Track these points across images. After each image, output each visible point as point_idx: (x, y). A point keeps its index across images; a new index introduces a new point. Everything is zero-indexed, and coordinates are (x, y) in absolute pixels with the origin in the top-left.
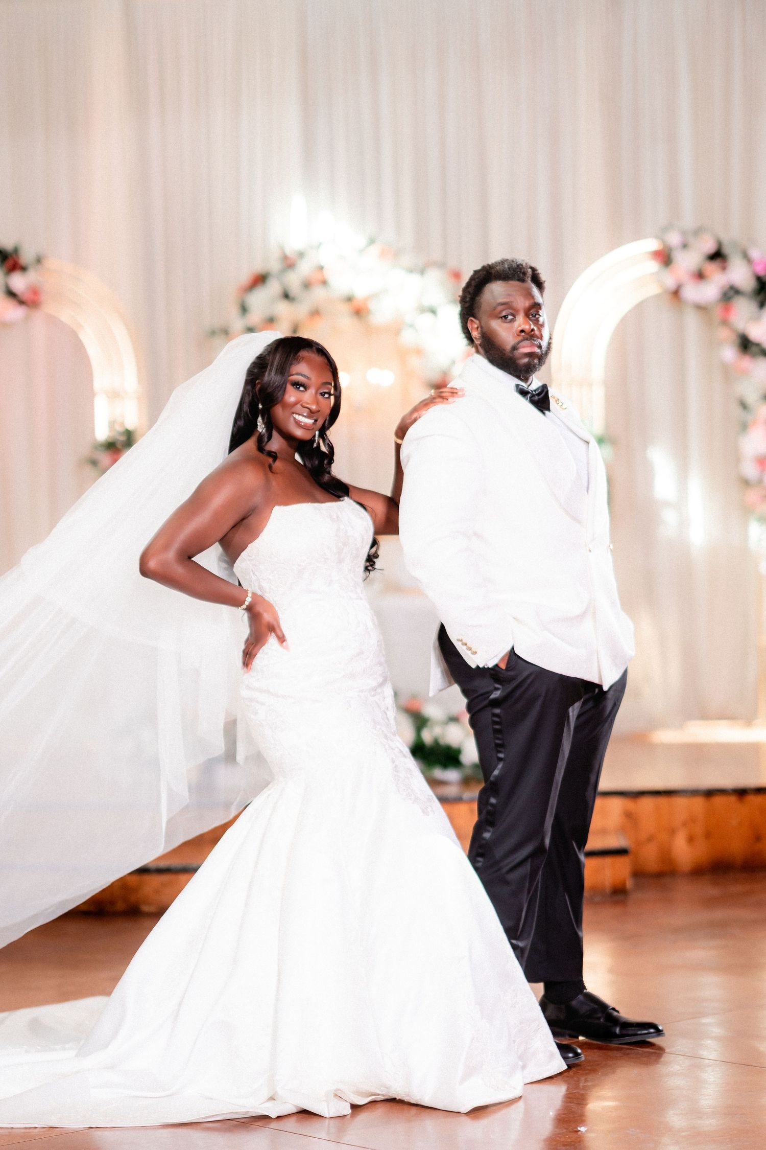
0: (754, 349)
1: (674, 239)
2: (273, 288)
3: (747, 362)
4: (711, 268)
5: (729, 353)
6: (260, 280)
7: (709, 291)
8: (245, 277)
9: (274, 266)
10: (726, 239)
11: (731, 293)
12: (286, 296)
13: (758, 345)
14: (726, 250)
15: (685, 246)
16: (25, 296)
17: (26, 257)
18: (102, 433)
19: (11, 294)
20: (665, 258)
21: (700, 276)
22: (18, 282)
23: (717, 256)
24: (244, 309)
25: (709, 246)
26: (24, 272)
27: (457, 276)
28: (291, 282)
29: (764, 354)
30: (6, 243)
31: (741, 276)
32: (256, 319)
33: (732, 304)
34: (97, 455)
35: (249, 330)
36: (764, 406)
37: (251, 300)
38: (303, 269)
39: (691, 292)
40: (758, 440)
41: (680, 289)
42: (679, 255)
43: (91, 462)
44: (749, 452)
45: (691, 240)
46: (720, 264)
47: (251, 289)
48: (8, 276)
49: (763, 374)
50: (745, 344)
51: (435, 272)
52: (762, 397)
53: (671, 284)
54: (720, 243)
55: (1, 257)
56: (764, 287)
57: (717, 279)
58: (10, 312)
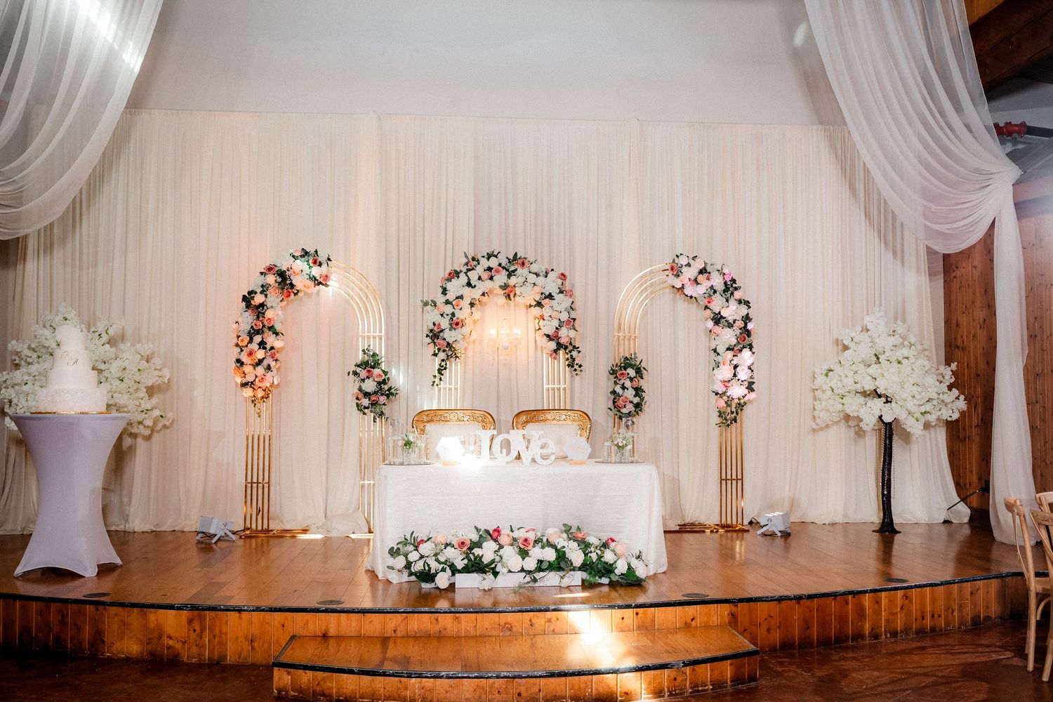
0: (722, 321)
1: (683, 261)
2: (463, 279)
3: (718, 329)
4: (701, 278)
5: (710, 324)
6: (456, 274)
7: (700, 290)
8: (443, 274)
9: (461, 267)
10: (709, 262)
11: (712, 292)
12: (469, 284)
13: (726, 320)
14: (709, 269)
15: (689, 265)
16: (320, 280)
17: (322, 258)
18: (360, 357)
19: (312, 277)
20: (676, 270)
21: (695, 282)
22: (316, 271)
23: (703, 271)
24: (444, 291)
25: (702, 267)
26: (320, 265)
27: (563, 276)
28: (473, 276)
29: (730, 326)
30: (311, 250)
31: (717, 282)
32: (451, 296)
33: (713, 297)
34: (358, 370)
35: (447, 302)
36: (730, 354)
37: (449, 286)
38: (480, 270)
39: (688, 291)
40: (725, 372)
41: (683, 287)
42: (684, 269)
43: (355, 373)
44: (720, 377)
45: (691, 262)
46: (706, 275)
47: (449, 280)
48: (310, 267)
49: (729, 336)
50: (718, 319)
51: (551, 275)
52: (728, 349)
53: (679, 286)
54: (706, 264)
55: (307, 256)
56: (730, 288)
57: (705, 283)
58: (311, 287)
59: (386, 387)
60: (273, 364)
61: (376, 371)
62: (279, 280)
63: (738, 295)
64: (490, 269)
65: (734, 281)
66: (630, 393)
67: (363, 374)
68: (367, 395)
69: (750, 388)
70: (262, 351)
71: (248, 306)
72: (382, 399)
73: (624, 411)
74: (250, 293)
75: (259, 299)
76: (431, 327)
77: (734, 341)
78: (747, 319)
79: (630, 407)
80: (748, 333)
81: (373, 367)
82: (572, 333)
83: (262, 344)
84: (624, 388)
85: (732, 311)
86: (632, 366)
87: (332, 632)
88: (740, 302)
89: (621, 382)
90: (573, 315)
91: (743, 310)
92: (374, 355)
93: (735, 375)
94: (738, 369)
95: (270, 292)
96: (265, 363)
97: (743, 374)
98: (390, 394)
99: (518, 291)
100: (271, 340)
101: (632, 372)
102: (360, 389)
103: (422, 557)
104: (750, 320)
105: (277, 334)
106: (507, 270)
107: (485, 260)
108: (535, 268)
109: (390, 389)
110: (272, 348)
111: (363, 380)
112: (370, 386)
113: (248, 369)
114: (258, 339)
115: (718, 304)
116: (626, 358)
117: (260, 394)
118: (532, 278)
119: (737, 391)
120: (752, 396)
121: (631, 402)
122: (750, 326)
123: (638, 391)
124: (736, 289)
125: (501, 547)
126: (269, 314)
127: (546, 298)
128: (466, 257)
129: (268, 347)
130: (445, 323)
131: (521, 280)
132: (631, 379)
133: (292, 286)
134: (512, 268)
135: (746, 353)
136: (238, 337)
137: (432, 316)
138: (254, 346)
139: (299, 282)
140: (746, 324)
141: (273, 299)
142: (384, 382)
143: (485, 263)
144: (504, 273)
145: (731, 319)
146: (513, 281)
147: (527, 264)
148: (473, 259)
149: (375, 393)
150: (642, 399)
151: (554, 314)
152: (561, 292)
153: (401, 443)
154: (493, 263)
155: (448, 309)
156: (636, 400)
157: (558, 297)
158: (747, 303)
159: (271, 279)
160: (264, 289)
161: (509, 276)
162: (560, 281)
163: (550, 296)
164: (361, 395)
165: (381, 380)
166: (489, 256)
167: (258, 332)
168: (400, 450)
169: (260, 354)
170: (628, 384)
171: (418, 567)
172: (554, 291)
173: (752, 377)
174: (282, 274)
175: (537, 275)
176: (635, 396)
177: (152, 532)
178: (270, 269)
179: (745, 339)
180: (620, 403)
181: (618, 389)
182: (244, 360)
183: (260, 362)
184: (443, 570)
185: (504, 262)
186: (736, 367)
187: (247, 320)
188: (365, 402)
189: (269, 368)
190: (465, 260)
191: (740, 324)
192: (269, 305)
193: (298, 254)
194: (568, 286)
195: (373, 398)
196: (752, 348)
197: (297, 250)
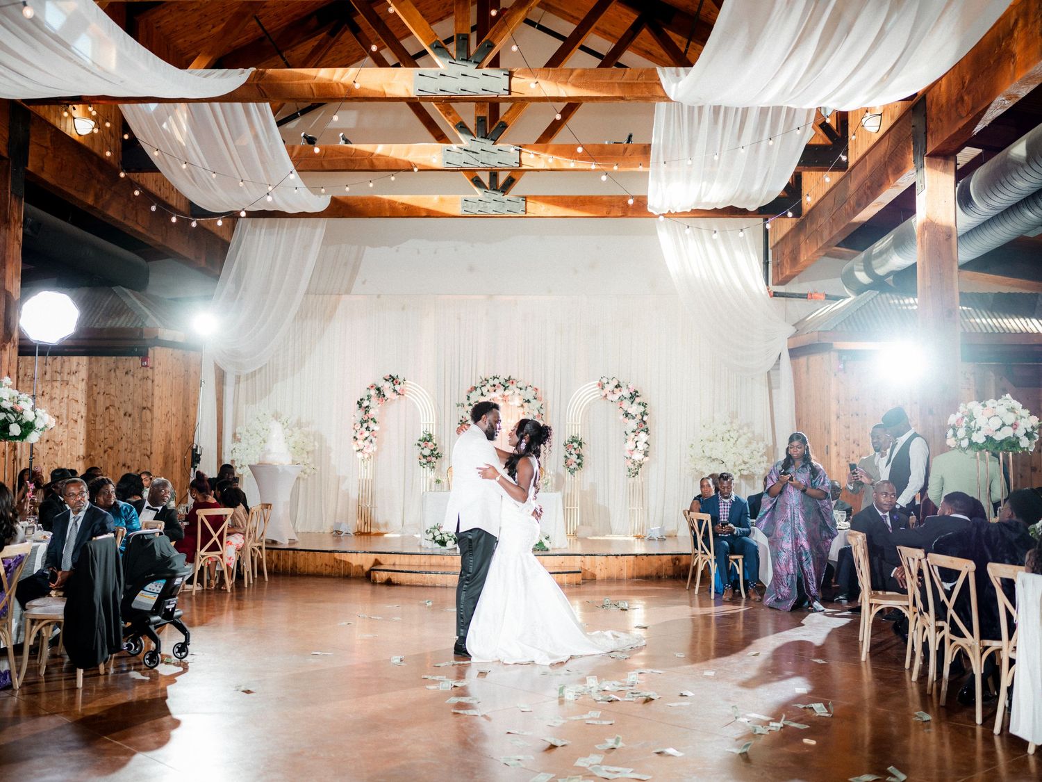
0: (629, 415)
1: (605, 381)
2: (479, 392)
3: (626, 420)
4: (616, 389)
5: (622, 417)
6: (475, 388)
7: (615, 398)
8: (469, 388)
10: (621, 381)
12: (482, 394)
13: (631, 414)
14: (621, 384)
15: (608, 383)
16: (400, 392)
17: (400, 380)
18: (422, 436)
19: (395, 391)
20: (601, 386)
21: (613, 392)
22: (397, 387)
23: (618, 386)
24: (468, 398)
25: (616, 384)
26: (399, 384)
27: (536, 389)
28: (484, 390)
29: (634, 418)
30: (394, 375)
31: (626, 393)
33: (623, 402)
34: (420, 443)
36: (634, 434)
37: (471, 395)
38: (488, 386)
39: (610, 397)
40: (631, 445)
41: (606, 396)
42: (606, 385)
43: (419, 445)
44: (627, 448)
45: (610, 381)
46: (619, 389)
47: (471, 392)
48: (394, 385)
49: (632, 424)
50: (627, 414)
51: (529, 389)
52: (633, 432)
53: (604, 394)
54: (619, 382)
55: (392, 379)
56: (634, 396)
57: (618, 394)
58: (395, 396)
59: (435, 453)
60: (374, 439)
61: (430, 444)
62: (377, 392)
63: (638, 400)
64: (494, 386)
65: (637, 392)
66: (574, 457)
67: (423, 445)
68: (425, 456)
69: (646, 454)
70: (368, 432)
71: (360, 407)
72: (434, 459)
73: (572, 467)
74: (361, 400)
75: (366, 403)
76: (461, 418)
77: (635, 427)
78: (644, 414)
79: (574, 466)
80: (645, 422)
81: (428, 441)
83: (367, 428)
84: (571, 454)
85: (635, 409)
86: (576, 441)
87: (397, 563)
88: (640, 404)
89: (569, 451)
90: (542, 411)
91: (642, 409)
92: (430, 435)
93: (636, 447)
94: (638, 443)
95: (372, 399)
96: (369, 439)
97: (641, 446)
98: (438, 456)
99: (510, 398)
100: (372, 426)
101: (575, 445)
102: (421, 453)
103: (441, 534)
104: (647, 414)
105: (376, 422)
106: (504, 386)
107: (492, 380)
108: (520, 385)
109: (438, 454)
110: (373, 430)
111: (423, 449)
112: (427, 452)
113: (360, 442)
114: (365, 425)
115: (626, 404)
116: (573, 437)
117: (366, 456)
118: (518, 391)
119: (638, 456)
120: (647, 459)
121: (576, 462)
122: (646, 418)
123: (580, 456)
124: (638, 396)
126: (371, 412)
127: (526, 402)
128: (481, 378)
129: (371, 430)
131: (511, 392)
132: (575, 449)
133: (383, 395)
134: (506, 385)
135: (644, 434)
136: (355, 424)
137: (462, 412)
138: (364, 429)
139: (388, 393)
140: (643, 417)
141: (374, 403)
142: (435, 450)
143: (492, 382)
144: (502, 388)
145: (634, 414)
146: (507, 393)
147: (515, 382)
148: (486, 380)
149: (430, 456)
150: (582, 460)
151: (531, 412)
152: (535, 399)
153: (434, 480)
154: (496, 382)
156: (579, 461)
157: (533, 401)
158: (645, 405)
159: (373, 392)
160: (369, 397)
161: (505, 390)
162: (534, 393)
163: (528, 401)
164: (422, 457)
165: (432, 448)
166: (494, 378)
167: (365, 421)
168: (433, 483)
169: (366, 434)
170: (573, 451)
171: (438, 538)
172: (531, 398)
173: (647, 448)
174: (378, 389)
175: (521, 389)
176: (578, 458)
177: (308, 533)
178: (372, 387)
179: (643, 426)
180: (569, 462)
181: (568, 455)
182: (357, 437)
183: (366, 438)
184: (450, 540)
185: (503, 381)
186: (636, 442)
187: (360, 414)
188: (424, 461)
189: (371, 441)
190: (480, 380)
191: (639, 417)
192: (371, 406)
193: (387, 378)
194: (539, 395)
195: (428, 458)
196: (647, 431)
197: (387, 375)
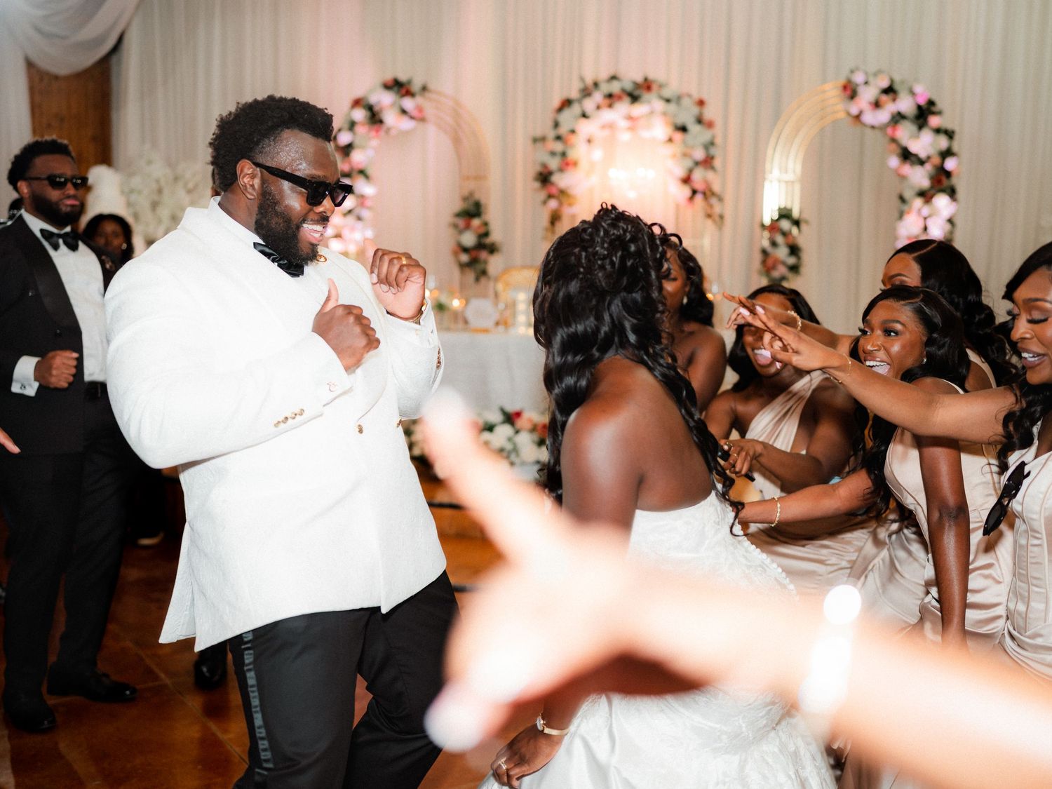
0: (913, 158)
1: (859, 78)
2: (576, 109)
3: (905, 168)
4: (884, 98)
5: (894, 161)
6: (567, 103)
7: (883, 116)
8: (556, 103)
9: (574, 94)
10: (897, 78)
11: (898, 118)
12: (584, 115)
13: (916, 156)
14: (896, 87)
15: (866, 83)
16: (415, 113)
17: (416, 87)
19: (404, 112)
20: (850, 92)
21: (877, 105)
22: (408, 103)
23: (890, 91)
24: (556, 125)
25: (884, 83)
26: (413, 96)
27: (701, 103)
28: (589, 104)
29: (922, 163)
30: (403, 77)
31: (905, 105)
32: (563, 130)
33: (898, 126)
34: (459, 220)
35: (558, 138)
36: (920, 201)
37: (561, 118)
38: (598, 96)
39: (869, 117)
40: (910, 225)
41: (860, 115)
42: (861, 89)
43: (454, 225)
44: (903, 232)
45: (871, 79)
46: (892, 95)
47: (561, 110)
48: (403, 98)
49: (920, 177)
50: (906, 155)
51: (686, 101)
52: (918, 194)
53: (854, 111)
54: (892, 81)
55: (399, 87)
56: (923, 114)
57: (890, 108)
58: (406, 124)
59: (488, 241)
60: (365, 213)
61: (476, 222)
62: (368, 115)
63: (934, 121)
64: (610, 96)
65: (931, 103)
66: (782, 253)
67: (463, 224)
68: (465, 250)
72: (484, 255)
73: (777, 274)
75: (345, 138)
76: (540, 168)
77: (925, 183)
78: (947, 153)
79: (782, 270)
80: (948, 174)
81: (473, 217)
82: (710, 175)
84: (775, 244)
85: (923, 144)
86: (787, 217)
88: (938, 131)
89: (773, 237)
90: (712, 152)
91: (943, 143)
92: (477, 202)
93: (926, 229)
94: (928, 220)
95: (359, 129)
96: (356, 212)
97: (938, 228)
98: (492, 249)
99: (643, 122)
100: (360, 184)
101: (786, 225)
102: (458, 243)
104: (953, 155)
105: (367, 178)
106: (631, 96)
107: (607, 83)
108: (667, 93)
109: (493, 243)
110: (362, 195)
111: (463, 233)
112: (469, 239)
115: (905, 133)
116: (782, 210)
117: (352, 247)
118: (660, 106)
121: (784, 263)
122: (950, 164)
123: (794, 250)
124: (934, 113)
125: (517, 432)
126: (358, 157)
127: (677, 130)
128: (582, 81)
129: (359, 192)
130: (554, 164)
131: (646, 109)
132: (785, 235)
133: (381, 122)
134: (636, 94)
135: (942, 201)
137: (542, 156)
139: (390, 118)
140: (943, 161)
141: (362, 137)
142: (486, 235)
143: (605, 88)
144: (627, 100)
145: (923, 155)
146: (637, 111)
147: (654, 87)
148: (593, 82)
149: (476, 247)
150: (799, 258)
151: (689, 151)
152: (698, 123)
154: (616, 87)
155: (558, 147)
156: (792, 261)
157: (694, 128)
158: (950, 134)
159: (359, 115)
160: (352, 126)
161: (632, 104)
162: (697, 109)
163: (683, 129)
164: (460, 251)
165: (481, 232)
166: (614, 78)
167: (347, 176)
170: (780, 239)
172: (689, 121)
173: (951, 233)
174: (370, 108)
175: (668, 101)
176: (789, 255)
178: (358, 102)
179: (944, 182)
180: (770, 262)
181: (769, 248)
183: (350, 212)
185: (629, 87)
186: (925, 218)
188: (465, 258)
189: (360, 217)
190: (582, 85)
191: (936, 160)
192: (357, 142)
193: (390, 84)
194: (709, 113)
195: (474, 253)
196: (952, 193)
197: (389, 76)
